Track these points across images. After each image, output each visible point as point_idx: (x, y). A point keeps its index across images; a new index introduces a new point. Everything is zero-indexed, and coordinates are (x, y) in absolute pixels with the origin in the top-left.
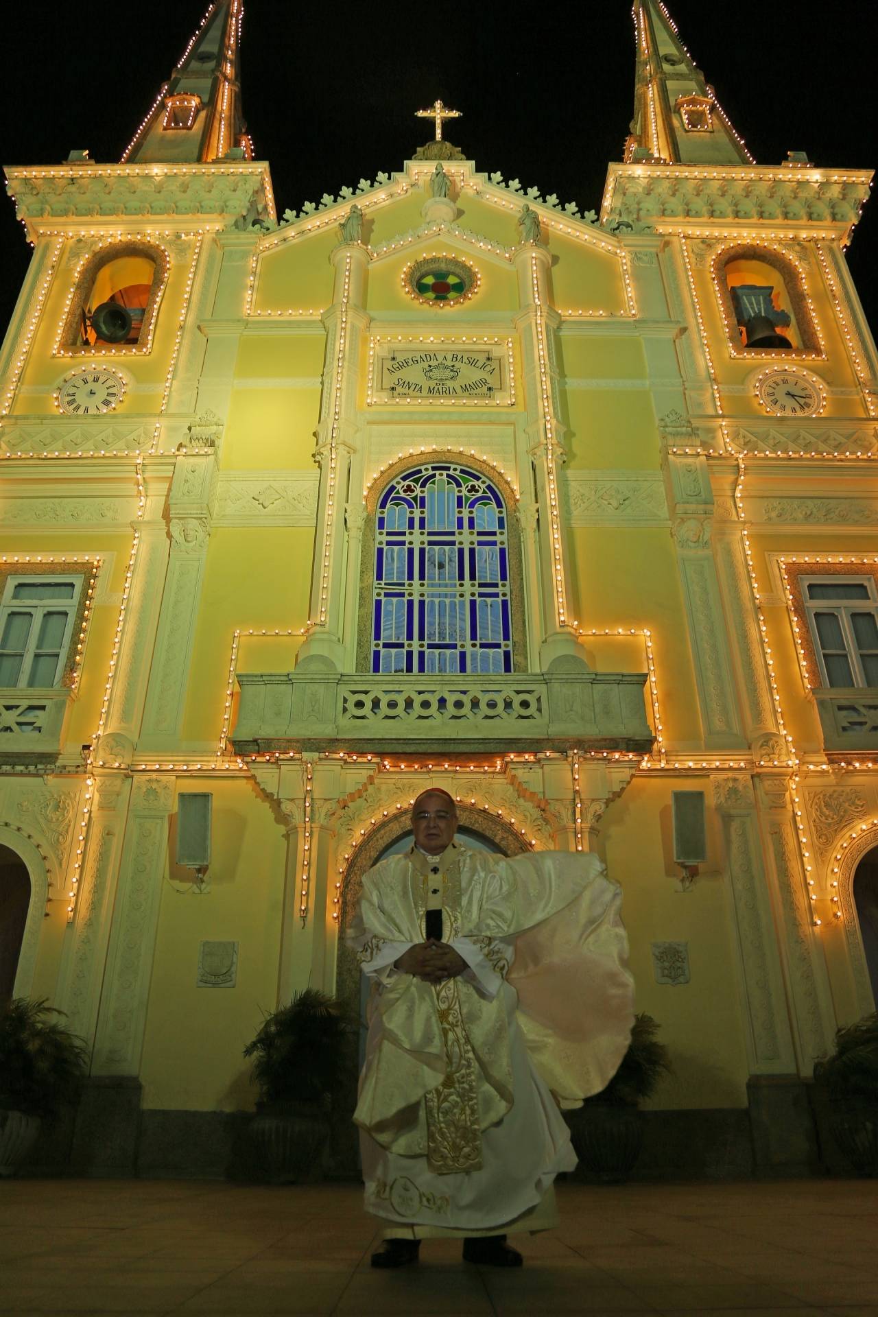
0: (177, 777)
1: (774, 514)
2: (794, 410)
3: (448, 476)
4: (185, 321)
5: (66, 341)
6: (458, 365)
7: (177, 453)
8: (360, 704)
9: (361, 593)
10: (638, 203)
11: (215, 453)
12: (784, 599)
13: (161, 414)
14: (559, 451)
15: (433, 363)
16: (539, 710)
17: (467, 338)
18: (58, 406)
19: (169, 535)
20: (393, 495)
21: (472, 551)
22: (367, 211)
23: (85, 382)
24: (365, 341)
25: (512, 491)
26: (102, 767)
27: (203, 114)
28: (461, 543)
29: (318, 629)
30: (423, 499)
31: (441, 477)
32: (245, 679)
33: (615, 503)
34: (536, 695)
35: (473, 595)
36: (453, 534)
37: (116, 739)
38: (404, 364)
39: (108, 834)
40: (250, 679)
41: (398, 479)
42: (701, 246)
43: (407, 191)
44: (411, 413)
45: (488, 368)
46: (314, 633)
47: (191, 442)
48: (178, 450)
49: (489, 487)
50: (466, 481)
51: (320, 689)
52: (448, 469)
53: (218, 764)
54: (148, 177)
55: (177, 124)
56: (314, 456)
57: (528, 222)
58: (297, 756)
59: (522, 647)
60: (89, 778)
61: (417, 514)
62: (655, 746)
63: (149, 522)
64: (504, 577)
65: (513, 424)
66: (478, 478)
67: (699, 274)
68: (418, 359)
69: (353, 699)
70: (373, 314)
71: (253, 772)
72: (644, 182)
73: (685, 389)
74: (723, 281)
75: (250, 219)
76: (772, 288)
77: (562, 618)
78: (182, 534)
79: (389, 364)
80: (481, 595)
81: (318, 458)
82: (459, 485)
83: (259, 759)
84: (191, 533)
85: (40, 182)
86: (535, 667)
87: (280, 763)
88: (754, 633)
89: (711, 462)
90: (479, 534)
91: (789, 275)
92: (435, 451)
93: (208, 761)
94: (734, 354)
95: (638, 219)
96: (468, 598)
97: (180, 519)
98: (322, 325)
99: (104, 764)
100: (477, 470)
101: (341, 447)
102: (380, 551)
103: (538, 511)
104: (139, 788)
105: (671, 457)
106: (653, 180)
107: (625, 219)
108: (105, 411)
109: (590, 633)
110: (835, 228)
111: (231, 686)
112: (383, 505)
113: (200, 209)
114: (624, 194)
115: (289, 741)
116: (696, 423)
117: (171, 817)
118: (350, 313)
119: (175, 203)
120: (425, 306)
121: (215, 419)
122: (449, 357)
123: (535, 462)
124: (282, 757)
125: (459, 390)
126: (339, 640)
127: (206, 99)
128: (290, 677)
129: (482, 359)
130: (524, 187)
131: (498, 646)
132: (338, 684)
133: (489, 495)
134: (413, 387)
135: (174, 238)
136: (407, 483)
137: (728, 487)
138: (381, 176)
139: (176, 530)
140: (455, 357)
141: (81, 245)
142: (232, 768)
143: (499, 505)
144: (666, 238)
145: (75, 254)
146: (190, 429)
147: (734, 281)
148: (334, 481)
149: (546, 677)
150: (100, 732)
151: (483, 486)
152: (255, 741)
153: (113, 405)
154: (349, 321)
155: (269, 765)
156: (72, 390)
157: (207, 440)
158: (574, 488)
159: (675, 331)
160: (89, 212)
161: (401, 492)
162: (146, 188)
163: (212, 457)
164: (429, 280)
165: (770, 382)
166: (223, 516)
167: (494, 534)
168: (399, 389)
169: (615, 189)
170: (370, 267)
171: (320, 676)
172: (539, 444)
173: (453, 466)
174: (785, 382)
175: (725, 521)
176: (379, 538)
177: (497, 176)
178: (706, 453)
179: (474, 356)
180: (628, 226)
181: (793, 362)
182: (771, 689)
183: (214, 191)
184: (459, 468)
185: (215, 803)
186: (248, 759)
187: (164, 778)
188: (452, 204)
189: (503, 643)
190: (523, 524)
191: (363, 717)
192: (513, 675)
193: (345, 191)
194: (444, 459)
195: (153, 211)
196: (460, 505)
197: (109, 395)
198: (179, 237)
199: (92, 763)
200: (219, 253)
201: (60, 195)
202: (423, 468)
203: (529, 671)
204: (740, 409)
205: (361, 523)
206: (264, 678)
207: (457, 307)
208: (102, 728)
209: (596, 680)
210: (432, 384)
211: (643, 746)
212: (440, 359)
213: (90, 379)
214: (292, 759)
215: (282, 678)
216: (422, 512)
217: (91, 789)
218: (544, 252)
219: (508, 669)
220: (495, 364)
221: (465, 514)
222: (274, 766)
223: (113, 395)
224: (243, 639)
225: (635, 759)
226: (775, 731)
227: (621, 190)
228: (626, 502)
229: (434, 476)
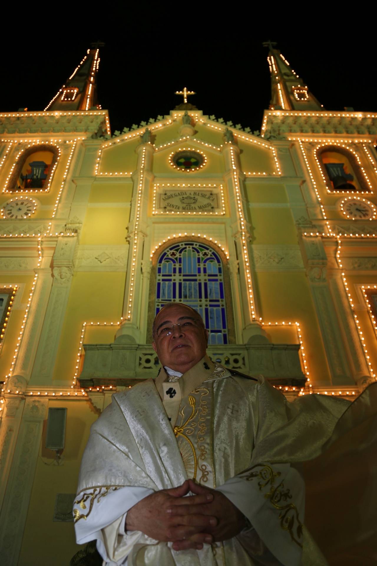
0: (49, 400)
1: (356, 266)
2: (360, 217)
3: (193, 248)
4: (66, 178)
5: (10, 187)
6: (196, 197)
7: (59, 236)
8: (148, 361)
9: (149, 304)
10: (279, 127)
11: (78, 236)
12: (366, 307)
13: (52, 219)
14: (248, 235)
15: (185, 196)
16: (244, 364)
17: (201, 185)
18: (3, 215)
19: (53, 275)
20: (165, 257)
21: (206, 284)
22: (153, 131)
23: (17, 204)
24: (152, 186)
25: (225, 255)
26: (10, 393)
27: (79, 96)
28: (200, 280)
29: (127, 322)
30: (180, 259)
31: (189, 248)
32: (88, 347)
33: (276, 260)
34: (242, 356)
35: (206, 305)
36: (195, 275)
37: (18, 380)
38: (171, 197)
39: (10, 430)
40: (90, 347)
41: (168, 249)
42: (309, 145)
43: (171, 123)
44: (174, 218)
45: (211, 199)
46: (125, 324)
47: (66, 230)
48: (60, 234)
49: (213, 253)
50: (202, 250)
51: (127, 353)
52: (192, 245)
53: (71, 393)
54: (53, 117)
55: (68, 99)
56: (126, 238)
57: (228, 135)
58: (114, 388)
59: (233, 332)
60: (2, 399)
61: (177, 266)
62: (306, 384)
63: (43, 269)
64: (222, 297)
65: (224, 223)
66: (207, 249)
67: (310, 158)
68: (177, 194)
69: (144, 358)
70: (156, 174)
71: (90, 397)
72: (281, 118)
73: (307, 207)
74: (320, 161)
75: (99, 135)
76: (343, 164)
77: (254, 316)
78: (59, 274)
79: (163, 197)
80: (211, 306)
81: (128, 239)
82: (198, 252)
83: (94, 390)
84: (64, 274)
85: (4, 119)
86: (240, 341)
87: (105, 392)
88: (352, 324)
89: (324, 240)
90: (209, 275)
91: (351, 158)
92: (186, 236)
93: (66, 391)
94: (329, 191)
95: (279, 134)
96: (204, 307)
97: (58, 267)
98: (131, 179)
99: (11, 391)
100: (207, 245)
101: (140, 233)
102: (159, 284)
103: (238, 264)
104: (28, 405)
105: (304, 238)
106: (285, 117)
107: (272, 134)
108: (25, 217)
109: (267, 325)
110: (370, 138)
111: (80, 352)
112: (160, 262)
113: (76, 130)
114: (272, 123)
115: (110, 380)
116: (314, 223)
117: (45, 421)
118: (145, 173)
119: (65, 128)
120: (181, 171)
121: (78, 221)
122: (192, 193)
123: (236, 241)
124: (106, 389)
125: (197, 208)
126: (137, 328)
127: (81, 89)
128: (112, 346)
129: (208, 194)
130: (225, 122)
131: (220, 331)
132: (136, 350)
133: (213, 257)
134: (175, 207)
135: (63, 143)
136: (172, 251)
137: (332, 253)
138: (160, 117)
139: (56, 272)
140: (195, 194)
141: (20, 146)
142: (79, 395)
143: (219, 261)
144: (293, 142)
145: (17, 150)
146: (66, 225)
147: (326, 161)
148: (135, 249)
149: (247, 346)
150: (10, 375)
151: (210, 253)
152: (92, 380)
153: (29, 215)
154: (144, 176)
155: (99, 394)
156: (10, 208)
157: (74, 230)
158: (256, 253)
159: (300, 182)
160: (25, 132)
161: (169, 255)
162: (52, 121)
163: (76, 238)
164: (182, 160)
165: (347, 204)
166: (80, 266)
167: (216, 275)
168: (168, 208)
169: (267, 122)
170: (155, 154)
171: (127, 346)
172: (238, 232)
173: (195, 243)
174: (355, 204)
175: (332, 269)
176: (158, 278)
177: (213, 117)
178: (321, 235)
179: (204, 193)
180: (274, 137)
181: (357, 196)
182: (364, 353)
183: (83, 123)
184: (198, 244)
185: (69, 414)
186: (88, 390)
187: (42, 400)
188: (192, 128)
189: (223, 330)
190: (231, 270)
191: (150, 368)
192: (228, 346)
193: (143, 123)
194: (191, 240)
195: (54, 131)
196: (199, 262)
197: (28, 210)
198: (65, 142)
199: (4, 391)
200: (84, 149)
201: (12, 124)
202: (180, 244)
203: (237, 343)
204: (334, 216)
205: (149, 270)
206: (98, 347)
207: (196, 172)
208: (11, 373)
209: (273, 348)
210: (184, 205)
211: (300, 383)
212: (188, 194)
213: (19, 203)
214: (111, 390)
215: (107, 347)
216: (180, 265)
217: (3, 405)
218: (236, 147)
219: (225, 342)
220: (214, 197)
221: (202, 266)
222: (101, 394)
223: (30, 210)
224: (87, 327)
225: (297, 390)
226: (368, 375)
227: (270, 122)
228: (282, 260)
229: (186, 248)
